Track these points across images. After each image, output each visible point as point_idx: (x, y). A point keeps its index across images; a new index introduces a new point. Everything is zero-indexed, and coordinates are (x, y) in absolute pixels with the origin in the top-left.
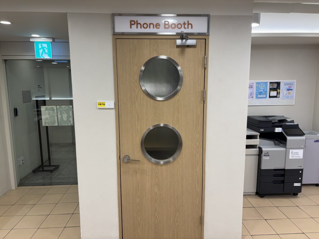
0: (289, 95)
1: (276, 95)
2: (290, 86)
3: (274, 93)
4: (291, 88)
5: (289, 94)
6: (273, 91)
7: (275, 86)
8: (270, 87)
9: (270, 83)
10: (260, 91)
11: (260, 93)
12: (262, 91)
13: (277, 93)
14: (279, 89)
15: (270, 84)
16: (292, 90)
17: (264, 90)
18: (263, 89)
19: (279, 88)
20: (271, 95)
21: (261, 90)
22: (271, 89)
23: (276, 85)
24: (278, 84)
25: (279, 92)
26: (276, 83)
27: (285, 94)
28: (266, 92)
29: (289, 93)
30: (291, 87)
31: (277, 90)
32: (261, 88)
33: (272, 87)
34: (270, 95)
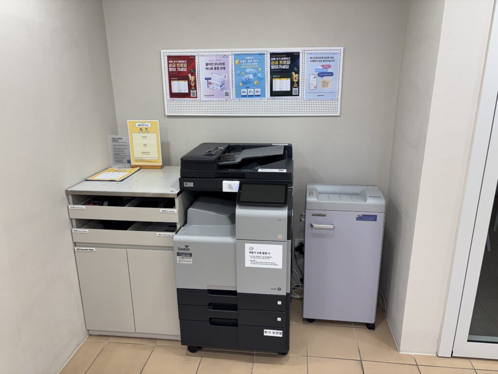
0: (325, 89)
1: (289, 89)
2: (326, 63)
3: (283, 84)
4: (330, 70)
5: (323, 86)
6: (281, 77)
7: (286, 64)
8: (273, 67)
9: (273, 55)
10: (247, 76)
11: (247, 83)
12: (251, 76)
13: (292, 83)
14: (297, 72)
15: (271, 57)
16: (331, 74)
17: (255, 75)
18: (254, 71)
19: (296, 69)
20: (276, 88)
21: (247, 74)
22: (276, 73)
23: (289, 62)
24: (294, 57)
25: (295, 81)
26: (287, 55)
27: (312, 87)
28: (262, 79)
29: (325, 84)
30: (329, 66)
31: (290, 76)
32: (248, 70)
33: (277, 67)
34: (274, 90)
